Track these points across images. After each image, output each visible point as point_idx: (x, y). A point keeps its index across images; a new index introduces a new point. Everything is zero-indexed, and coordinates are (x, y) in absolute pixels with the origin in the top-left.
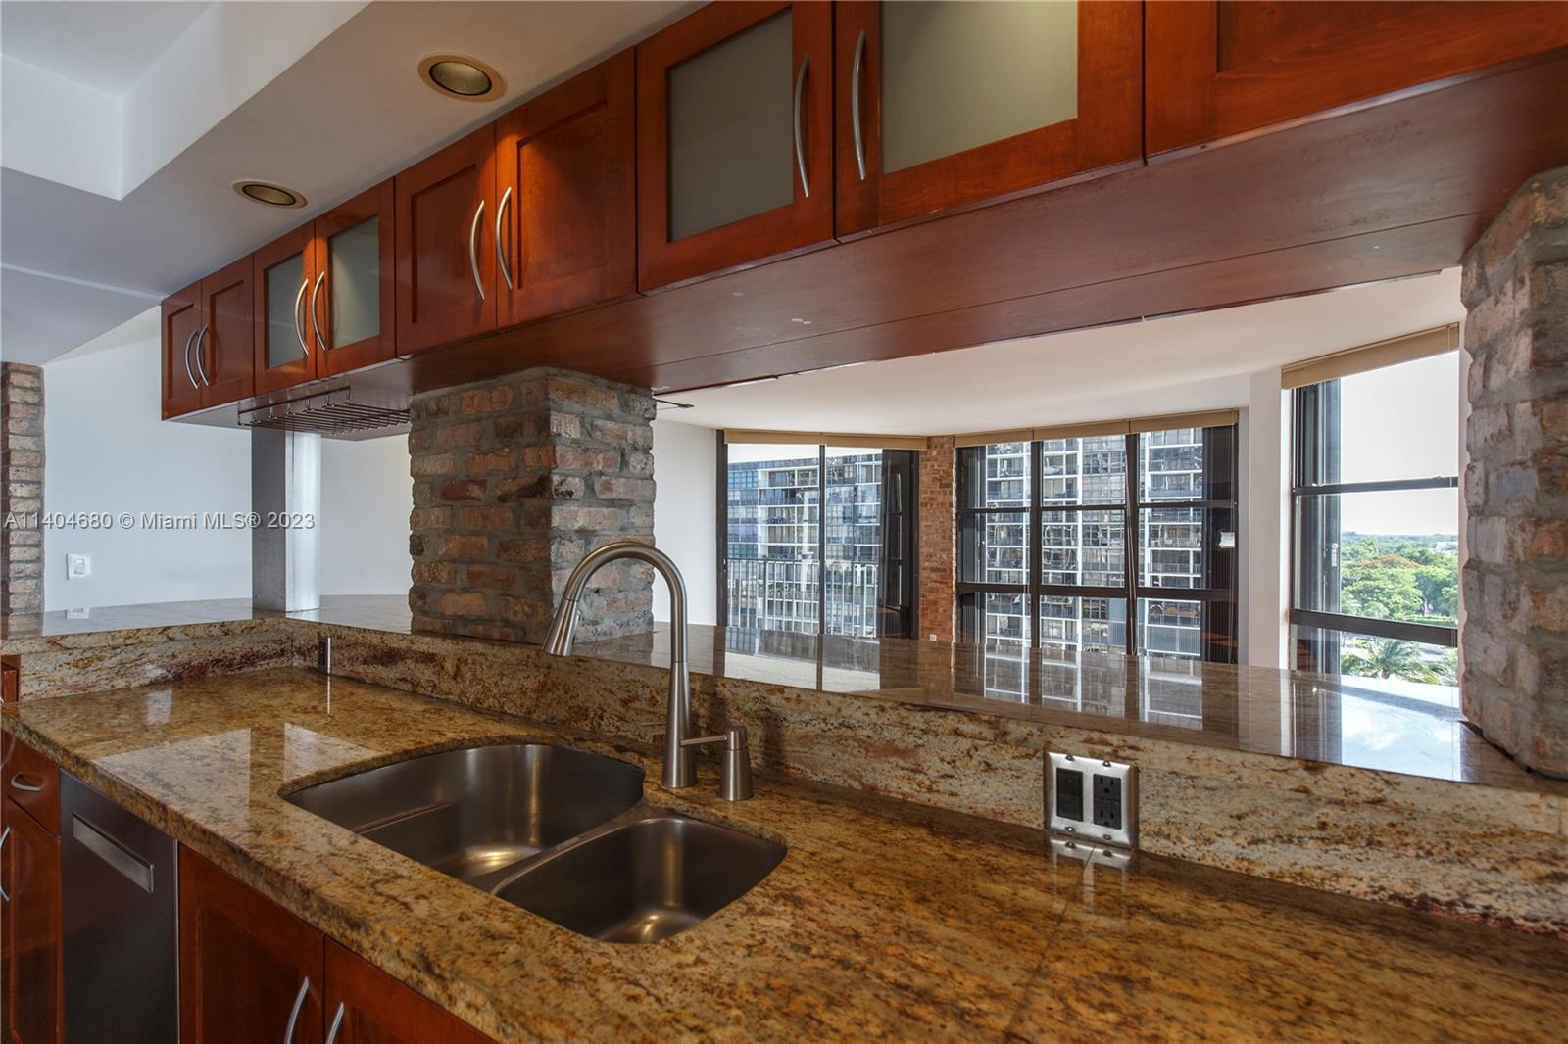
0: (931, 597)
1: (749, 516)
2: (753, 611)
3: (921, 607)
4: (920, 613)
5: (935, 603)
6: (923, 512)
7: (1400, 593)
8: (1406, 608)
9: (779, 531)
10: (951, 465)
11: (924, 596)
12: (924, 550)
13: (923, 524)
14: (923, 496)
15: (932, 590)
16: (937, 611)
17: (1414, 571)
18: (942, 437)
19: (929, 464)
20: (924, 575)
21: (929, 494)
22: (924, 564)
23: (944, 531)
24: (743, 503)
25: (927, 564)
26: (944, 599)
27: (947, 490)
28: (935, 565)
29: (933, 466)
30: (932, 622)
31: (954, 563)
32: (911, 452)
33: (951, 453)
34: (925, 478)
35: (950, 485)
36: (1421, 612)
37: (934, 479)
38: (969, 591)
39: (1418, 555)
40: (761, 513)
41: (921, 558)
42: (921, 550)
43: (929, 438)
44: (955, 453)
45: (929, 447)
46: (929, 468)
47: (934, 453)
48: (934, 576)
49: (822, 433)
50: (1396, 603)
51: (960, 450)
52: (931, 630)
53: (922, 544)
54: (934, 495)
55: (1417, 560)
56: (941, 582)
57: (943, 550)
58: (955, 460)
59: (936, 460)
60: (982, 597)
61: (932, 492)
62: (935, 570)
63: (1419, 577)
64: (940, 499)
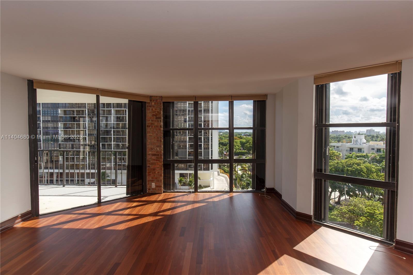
0: (152, 167)
1: (55, 126)
2: (58, 161)
3: (147, 171)
4: (147, 174)
5: (154, 169)
6: (148, 129)
7: (237, 146)
8: (238, 149)
9: (68, 132)
10: (161, 109)
11: (149, 167)
12: (149, 146)
13: (148, 135)
14: (148, 122)
15: (152, 164)
16: (155, 173)
17: (239, 141)
18: (157, 96)
19: (151, 108)
20: (148, 157)
21: (150, 122)
22: (149, 152)
23: (158, 138)
24: (52, 121)
25: (150, 153)
26: (158, 167)
27: (159, 120)
28: (154, 153)
29: (152, 109)
30: (152, 178)
31: (162, 152)
32: (142, 102)
33: (160, 104)
34: (149, 114)
35: (160, 118)
36: (241, 150)
37: (153, 115)
38: (169, 163)
39: (240, 137)
40: (60, 125)
41: (147, 150)
42: (147, 146)
43: (151, 97)
44: (162, 105)
45: (151, 101)
46: (150, 110)
47: (153, 104)
48: (154, 157)
49: (98, 89)
50: (237, 148)
51: (164, 103)
52: (152, 181)
53: (147, 143)
54: (153, 122)
55: (239, 138)
56: (156, 160)
57: (158, 146)
58: (162, 107)
59: (154, 107)
60: (174, 165)
61: (152, 121)
62: (154, 155)
63: (241, 142)
64: (156, 124)
